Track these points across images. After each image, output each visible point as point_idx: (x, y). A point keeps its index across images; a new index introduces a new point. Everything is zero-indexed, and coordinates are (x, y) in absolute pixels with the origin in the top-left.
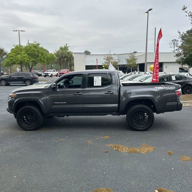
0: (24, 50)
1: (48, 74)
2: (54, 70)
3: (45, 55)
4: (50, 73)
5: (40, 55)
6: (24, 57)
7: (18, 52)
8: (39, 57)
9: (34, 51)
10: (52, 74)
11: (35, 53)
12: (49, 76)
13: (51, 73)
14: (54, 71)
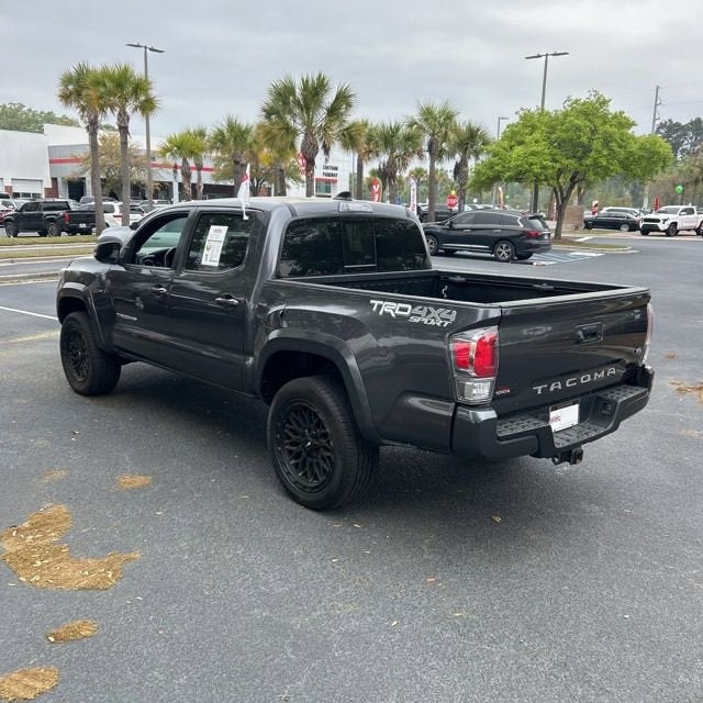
0: (543, 128)
1: (658, 221)
2: (690, 206)
3: (620, 147)
4: (665, 220)
5: (597, 145)
6: (534, 154)
7: (519, 138)
8: (592, 154)
9: (578, 129)
10: (675, 224)
11: (579, 137)
12: (659, 231)
13: (672, 218)
14: (690, 212)
